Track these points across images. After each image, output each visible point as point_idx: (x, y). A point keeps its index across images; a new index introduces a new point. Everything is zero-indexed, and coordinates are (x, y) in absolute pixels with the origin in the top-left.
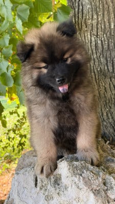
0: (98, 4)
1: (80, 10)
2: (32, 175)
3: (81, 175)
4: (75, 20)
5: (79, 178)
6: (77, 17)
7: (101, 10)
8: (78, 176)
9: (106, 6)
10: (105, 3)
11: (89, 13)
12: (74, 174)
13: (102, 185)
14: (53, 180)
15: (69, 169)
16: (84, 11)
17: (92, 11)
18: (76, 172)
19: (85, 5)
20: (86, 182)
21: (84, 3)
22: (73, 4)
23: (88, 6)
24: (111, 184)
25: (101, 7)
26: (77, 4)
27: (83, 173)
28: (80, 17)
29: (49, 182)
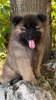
0: (25, 8)
1: (16, 10)
2: (3, 92)
3: (34, 93)
4: (14, 14)
5: (33, 94)
6: (14, 13)
7: (26, 11)
8: (32, 94)
9: (28, 9)
10: (28, 7)
11: (20, 11)
12: (31, 92)
13: (45, 97)
14: (16, 96)
15: (27, 90)
16: (18, 10)
17: (22, 11)
18: (31, 91)
19: (18, 8)
20: (37, 97)
21: (18, 7)
22: (13, 7)
23: (20, 8)
24: (49, 96)
25: (26, 9)
26: (15, 7)
27: (35, 91)
28: (16, 13)
29: (14, 97)
